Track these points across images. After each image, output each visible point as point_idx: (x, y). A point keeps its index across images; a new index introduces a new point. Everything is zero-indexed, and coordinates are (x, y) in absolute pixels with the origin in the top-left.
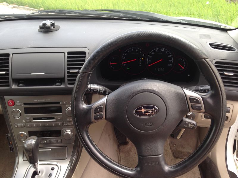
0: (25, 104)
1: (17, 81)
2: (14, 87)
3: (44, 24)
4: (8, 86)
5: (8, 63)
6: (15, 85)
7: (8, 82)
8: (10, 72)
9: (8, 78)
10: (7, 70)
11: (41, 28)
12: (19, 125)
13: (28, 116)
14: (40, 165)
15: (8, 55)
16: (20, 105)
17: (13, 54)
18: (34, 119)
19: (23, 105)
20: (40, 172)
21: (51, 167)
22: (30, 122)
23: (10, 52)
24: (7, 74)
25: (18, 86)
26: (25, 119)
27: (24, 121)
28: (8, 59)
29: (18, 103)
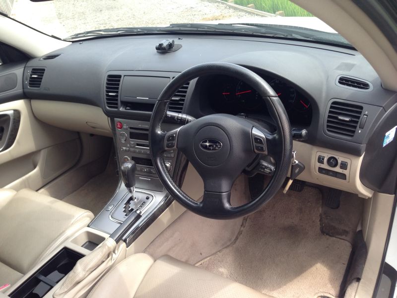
0: (131, 128)
1: (125, 104)
2: (122, 109)
3: (161, 45)
4: (117, 108)
5: (118, 85)
6: (123, 107)
7: (117, 104)
8: (119, 94)
9: (117, 100)
10: (117, 92)
11: (157, 49)
12: (124, 148)
13: (133, 142)
14: (136, 191)
15: (120, 76)
16: (127, 129)
17: (124, 76)
18: (138, 145)
19: (129, 129)
20: (135, 198)
21: (146, 196)
22: (134, 147)
23: (122, 73)
24: (117, 96)
25: (126, 109)
26: (130, 144)
27: (128, 145)
28: (119, 81)
29: (125, 126)
